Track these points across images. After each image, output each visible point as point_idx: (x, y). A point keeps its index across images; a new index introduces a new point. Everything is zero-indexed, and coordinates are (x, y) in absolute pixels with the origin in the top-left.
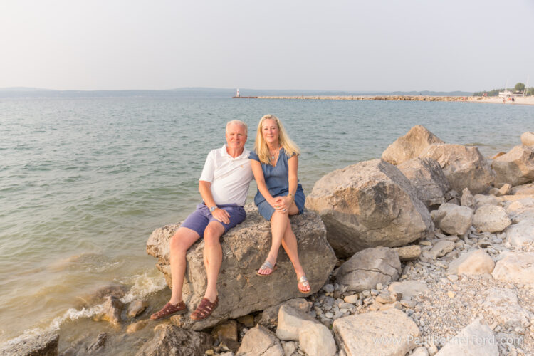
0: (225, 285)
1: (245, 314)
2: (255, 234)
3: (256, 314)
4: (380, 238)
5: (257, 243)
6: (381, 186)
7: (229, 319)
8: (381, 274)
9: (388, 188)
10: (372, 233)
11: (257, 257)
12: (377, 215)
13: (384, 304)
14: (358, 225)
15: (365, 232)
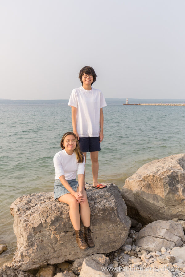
0: (42, 241)
1: (60, 262)
2: (60, 207)
3: (70, 263)
4: (175, 213)
5: (61, 213)
6: (174, 174)
7: (48, 265)
8: (166, 240)
9: (179, 176)
10: (168, 209)
11: (62, 223)
12: (171, 196)
13: (161, 263)
14: (158, 202)
15: (164, 207)
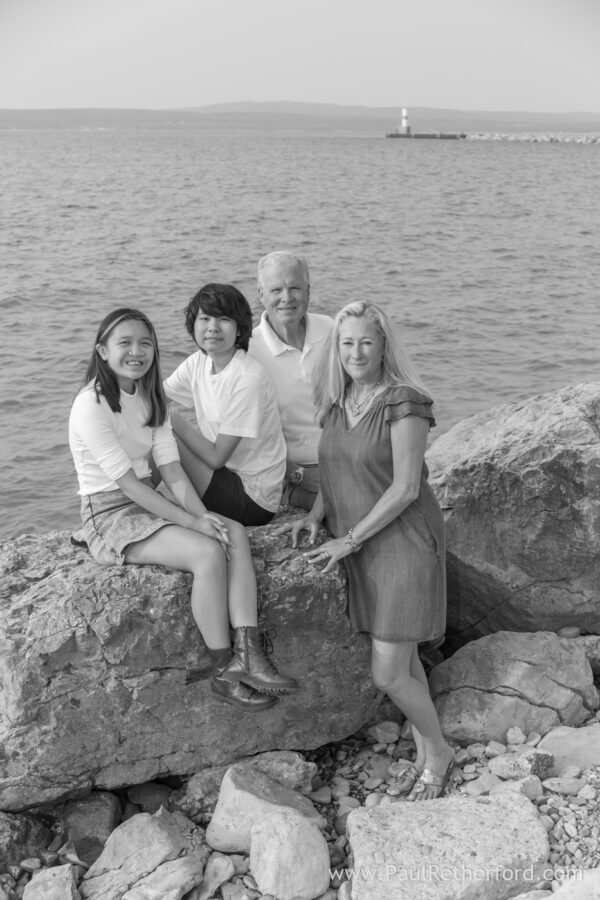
0: (76, 702)
1: (137, 780)
2: (143, 580)
3: (170, 784)
4: (568, 607)
5: (146, 602)
6: (567, 463)
7: (96, 790)
8: (525, 703)
9: (586, 469)
10: (544, 591)
11: (149, 637)
12: (551, 543)
13: (503, 779)
14: (505, 567)
15: (526, 588)
